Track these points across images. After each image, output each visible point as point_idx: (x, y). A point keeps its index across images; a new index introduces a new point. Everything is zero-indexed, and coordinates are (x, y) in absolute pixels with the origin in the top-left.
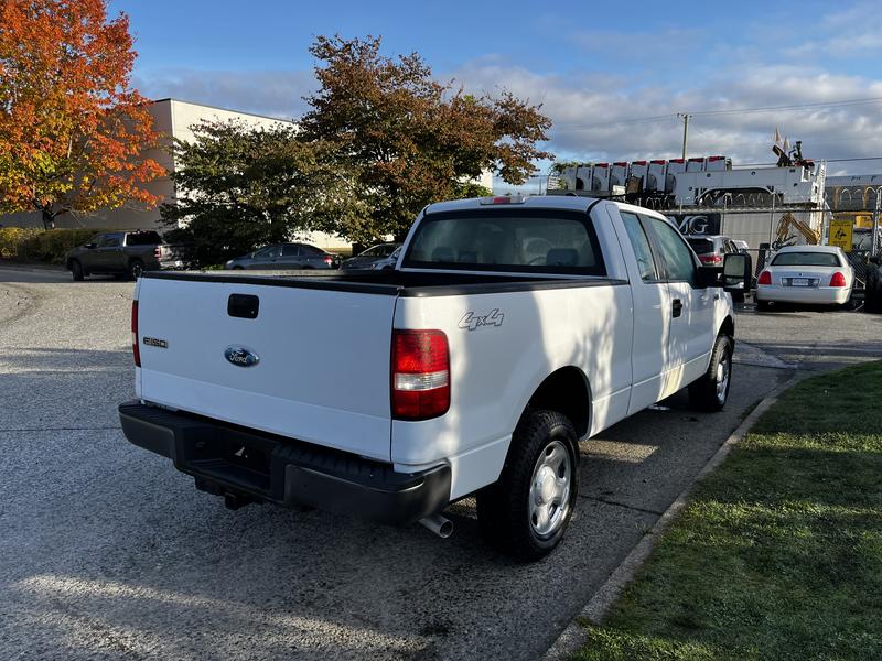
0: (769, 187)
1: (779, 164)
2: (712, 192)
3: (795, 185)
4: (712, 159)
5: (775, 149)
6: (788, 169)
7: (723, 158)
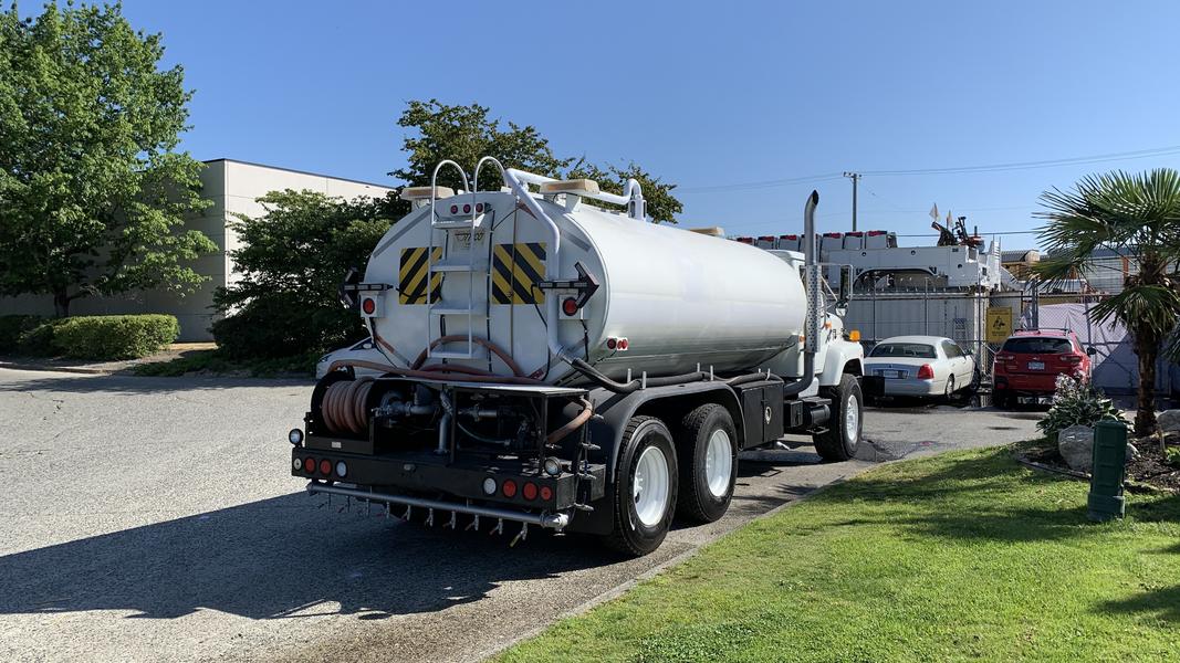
0: (931, 269)
1: (941, 243)
2: (871, 272)
3: (960, 266)
4: (872, 234)
5: (934, 225)
6: (950, 248)
7: (885, 233)
